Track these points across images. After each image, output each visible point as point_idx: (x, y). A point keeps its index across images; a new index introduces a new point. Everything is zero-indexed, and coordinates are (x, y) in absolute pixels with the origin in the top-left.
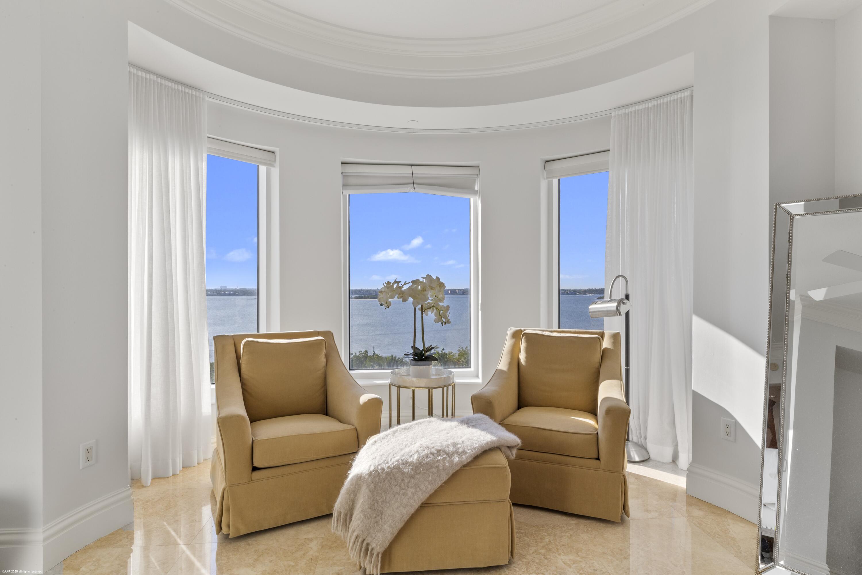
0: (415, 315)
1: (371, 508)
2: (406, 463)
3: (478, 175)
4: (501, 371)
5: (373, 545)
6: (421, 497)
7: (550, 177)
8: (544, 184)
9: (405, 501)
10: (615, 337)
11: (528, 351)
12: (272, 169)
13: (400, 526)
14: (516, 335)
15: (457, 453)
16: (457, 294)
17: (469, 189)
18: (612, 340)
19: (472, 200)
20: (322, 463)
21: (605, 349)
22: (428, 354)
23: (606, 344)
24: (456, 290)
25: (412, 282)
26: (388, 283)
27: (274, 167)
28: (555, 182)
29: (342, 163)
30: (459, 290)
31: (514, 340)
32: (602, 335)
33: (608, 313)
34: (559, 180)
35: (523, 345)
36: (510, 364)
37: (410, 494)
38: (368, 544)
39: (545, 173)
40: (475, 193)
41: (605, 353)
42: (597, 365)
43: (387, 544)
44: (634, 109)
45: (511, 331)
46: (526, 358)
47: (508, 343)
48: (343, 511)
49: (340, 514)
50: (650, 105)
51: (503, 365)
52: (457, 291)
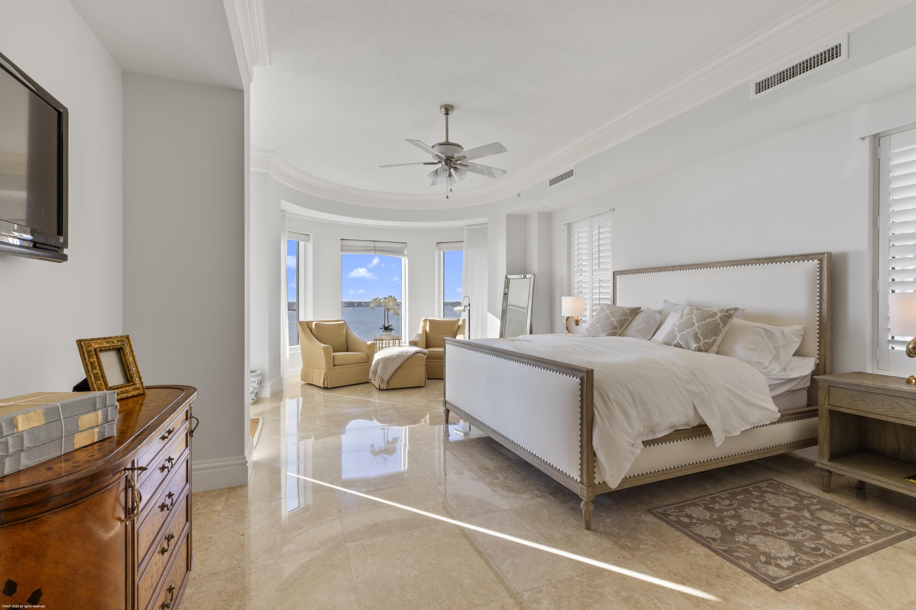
0: (385, 312)
1: (384, 367)
2: (393, 355)
3: (406, 247)
4: (420, 334)
5: (385, 378)
6: (397, 366)
7: (439, 250)
8: (437, 253)
9: (394, 365)
10: (464, 321)
11: (430, 326)
12: (307, 243)
13: (392, 373)
14: (425, 321)
15: (409, 352)
16: (363, 306)
17: (401, 253)
18: (462, 322)
19: (403, 259)
20: (356, 365)
21: (460, 325)
22: (390, 328)
23: (460, 323)
24: (362, 302)
25: (384, 298)
26: (374, 299)
27: (309, 242)
28: (442, 253)
29: (341, 239)
30: (365, 302)
31: (424, 323)
32: (459, 320)
33: (461, 311)
34: (444, 252)
35: (428, 324)
36: (423, 332)
37: (395, 363)
38: (383, 378)
39: (437, 248)
40: (405, 255)
41: (459, 327)
42: (456, 331)
43: (388, 379)
44: (472, 227)
45: (422, 319)
46: (429, 329)
47: (422, 324)
48: (374, 370)
49: (373, 371)
50: (478, 227)
51: (420, 331)
52: (363, 304)
